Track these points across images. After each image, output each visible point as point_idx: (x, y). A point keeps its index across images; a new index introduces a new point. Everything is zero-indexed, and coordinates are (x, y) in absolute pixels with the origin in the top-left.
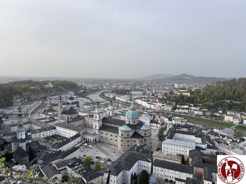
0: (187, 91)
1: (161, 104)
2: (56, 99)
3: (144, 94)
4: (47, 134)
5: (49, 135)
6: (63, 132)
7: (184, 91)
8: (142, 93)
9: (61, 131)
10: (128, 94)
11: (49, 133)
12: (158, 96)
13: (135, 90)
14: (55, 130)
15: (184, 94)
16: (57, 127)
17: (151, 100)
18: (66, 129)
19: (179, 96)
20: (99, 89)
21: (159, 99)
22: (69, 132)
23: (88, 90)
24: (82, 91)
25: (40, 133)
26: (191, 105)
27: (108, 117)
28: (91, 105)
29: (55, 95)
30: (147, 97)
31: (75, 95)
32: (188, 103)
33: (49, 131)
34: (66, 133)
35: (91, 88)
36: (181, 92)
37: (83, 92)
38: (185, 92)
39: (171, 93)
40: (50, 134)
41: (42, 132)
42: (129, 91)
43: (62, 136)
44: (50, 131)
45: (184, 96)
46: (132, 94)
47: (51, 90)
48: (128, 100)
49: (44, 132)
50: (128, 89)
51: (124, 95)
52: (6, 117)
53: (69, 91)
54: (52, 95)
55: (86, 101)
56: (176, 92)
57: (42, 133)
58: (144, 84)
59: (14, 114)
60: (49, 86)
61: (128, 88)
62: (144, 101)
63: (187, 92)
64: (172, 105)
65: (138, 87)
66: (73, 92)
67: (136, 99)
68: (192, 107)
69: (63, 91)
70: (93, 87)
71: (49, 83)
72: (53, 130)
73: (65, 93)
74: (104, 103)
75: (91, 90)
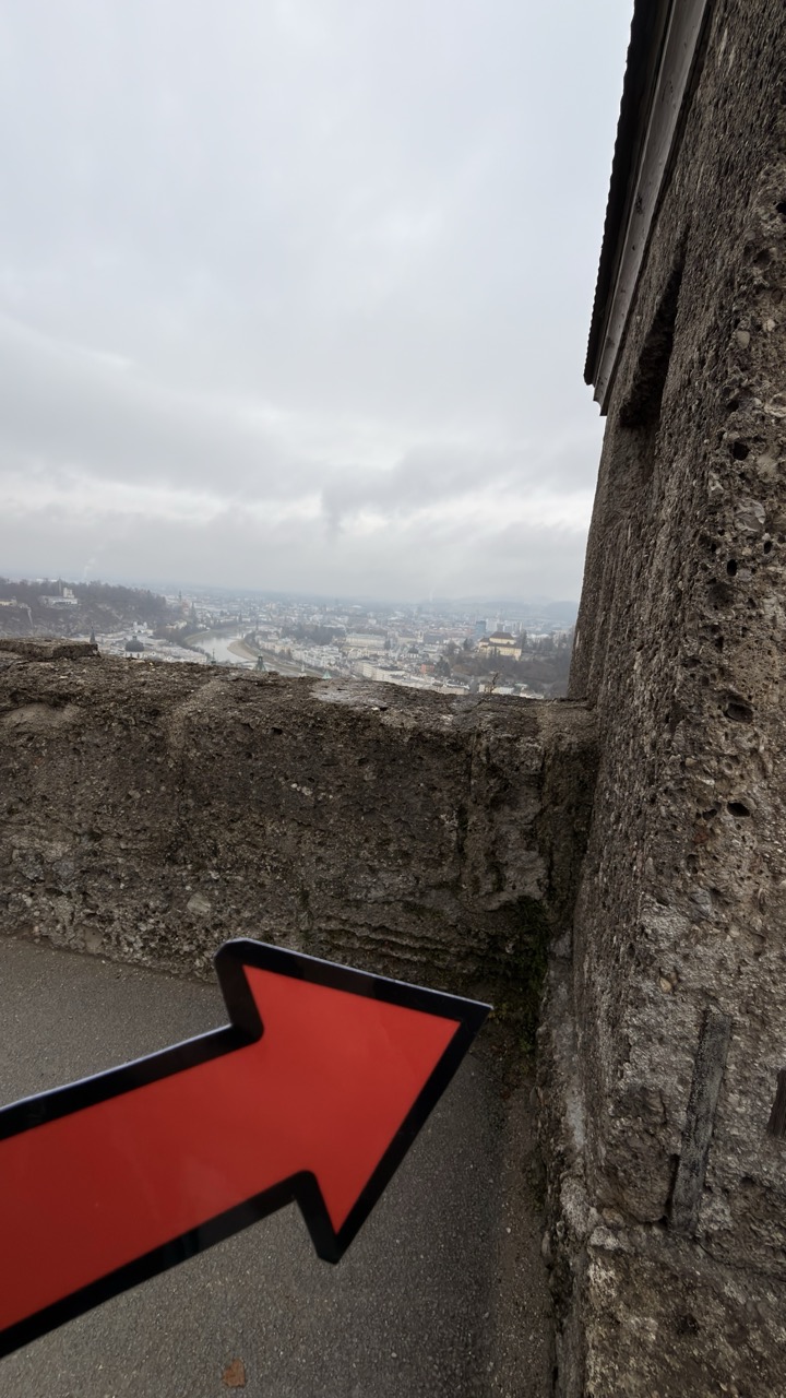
0: (512, 642)
1: (433, 680)
3: (387, 646)
7: (505, 642)
8: (382, 642)
10: (335, 644)
12: (431, 655)
13: (360, 631)
15: (505, 652)
17: (406, 666)
19: (488, 656)
20: (240, 620)
21: (429, 663)
23: (202, 622)
24: (182, 625)
26: (519, 685)
30: (396, 655)
31: (156, 636)
32: (513, 681)
35: (215, 615)
36: (496, 645)
37: (186, 628)
38: (508, 645)
39: (467, 645)
42: (339, 633)
45: (501, 658)
46: (348, 644)
47: (71, 615)
48: (333, 663)
50: (339, 626)
51: (322, 644)
53: (136, 623)
54: (73, 631)
56: (481, 644)
58: (395, 615)
60: (66, 601)
61: (341, 623)
62: (381, 668)
63: (514, 646)
64: (466, 683)
65: (373, 622)
66: (150, 627)
67: (360, 659)
68: (523, 692)
69: (116, 622)
70: (222, 614)
71: (66, 590)
73: (121, 629)
75: (212, 622)
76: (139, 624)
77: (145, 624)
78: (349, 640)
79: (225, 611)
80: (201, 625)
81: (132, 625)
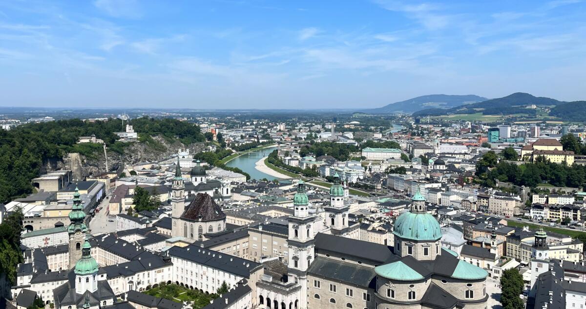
0: (561, 148)
2: (148, 174)
4: (150, 278)
5: (153, 283)
6: (194, 274)
7: (552, 148)
8: (397, 155)
9: (189, 273)
10: (356, 160)
11: (154, 278)
13: (370, 144)
14: (171, 267)
15: (554, 158)
16: (175, 259)
18: (205, 268)
20: (258, 141)
22: (213, 276)
23: (228, 145)
24: (212, 149)
25: (130, 277)
27: (329, 233)
28: (253, 191)
29: (144, 161)
33: (154, 271)
34: (204, 277)
35: (237, 139)
36: (542, 152)
37: (217, 152)
38: (556, 152)
39: (508, 155)
40: (156, 279)
41: (136, 275)
43: (192, 287)
44: (157, 270)
46: (363, 158)
47: (133, 148)
48: (362, 178)
49: (141, 274)
50: (349, 141)
52: (27, 224)
53: (180, 150)
55: (235, 180)
56: (523, 152)
57: (135, 278)
59: (48, 218)
60: (129, 135)
65: (378, 136)
66: (190, 153)
69: (164, 150)
70: (242, 137)
71: (127, 127)
72: (166, 269)
73: (169, 157)
74: (291, 187)
75: (236, 145)
76: (182, 151)
77: (188, 150)
78: (364, 154)
79: (244, 135)
80: (227, 148)
81: (177, 152)
